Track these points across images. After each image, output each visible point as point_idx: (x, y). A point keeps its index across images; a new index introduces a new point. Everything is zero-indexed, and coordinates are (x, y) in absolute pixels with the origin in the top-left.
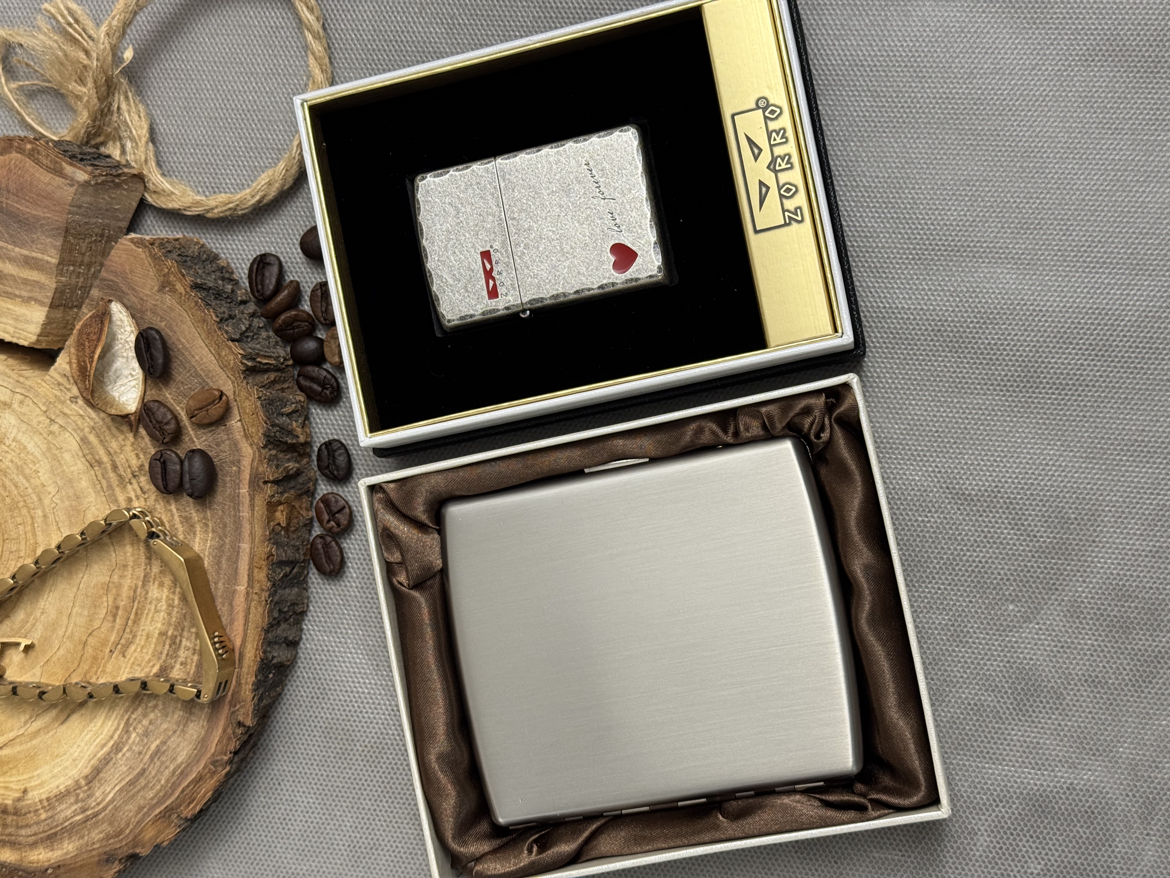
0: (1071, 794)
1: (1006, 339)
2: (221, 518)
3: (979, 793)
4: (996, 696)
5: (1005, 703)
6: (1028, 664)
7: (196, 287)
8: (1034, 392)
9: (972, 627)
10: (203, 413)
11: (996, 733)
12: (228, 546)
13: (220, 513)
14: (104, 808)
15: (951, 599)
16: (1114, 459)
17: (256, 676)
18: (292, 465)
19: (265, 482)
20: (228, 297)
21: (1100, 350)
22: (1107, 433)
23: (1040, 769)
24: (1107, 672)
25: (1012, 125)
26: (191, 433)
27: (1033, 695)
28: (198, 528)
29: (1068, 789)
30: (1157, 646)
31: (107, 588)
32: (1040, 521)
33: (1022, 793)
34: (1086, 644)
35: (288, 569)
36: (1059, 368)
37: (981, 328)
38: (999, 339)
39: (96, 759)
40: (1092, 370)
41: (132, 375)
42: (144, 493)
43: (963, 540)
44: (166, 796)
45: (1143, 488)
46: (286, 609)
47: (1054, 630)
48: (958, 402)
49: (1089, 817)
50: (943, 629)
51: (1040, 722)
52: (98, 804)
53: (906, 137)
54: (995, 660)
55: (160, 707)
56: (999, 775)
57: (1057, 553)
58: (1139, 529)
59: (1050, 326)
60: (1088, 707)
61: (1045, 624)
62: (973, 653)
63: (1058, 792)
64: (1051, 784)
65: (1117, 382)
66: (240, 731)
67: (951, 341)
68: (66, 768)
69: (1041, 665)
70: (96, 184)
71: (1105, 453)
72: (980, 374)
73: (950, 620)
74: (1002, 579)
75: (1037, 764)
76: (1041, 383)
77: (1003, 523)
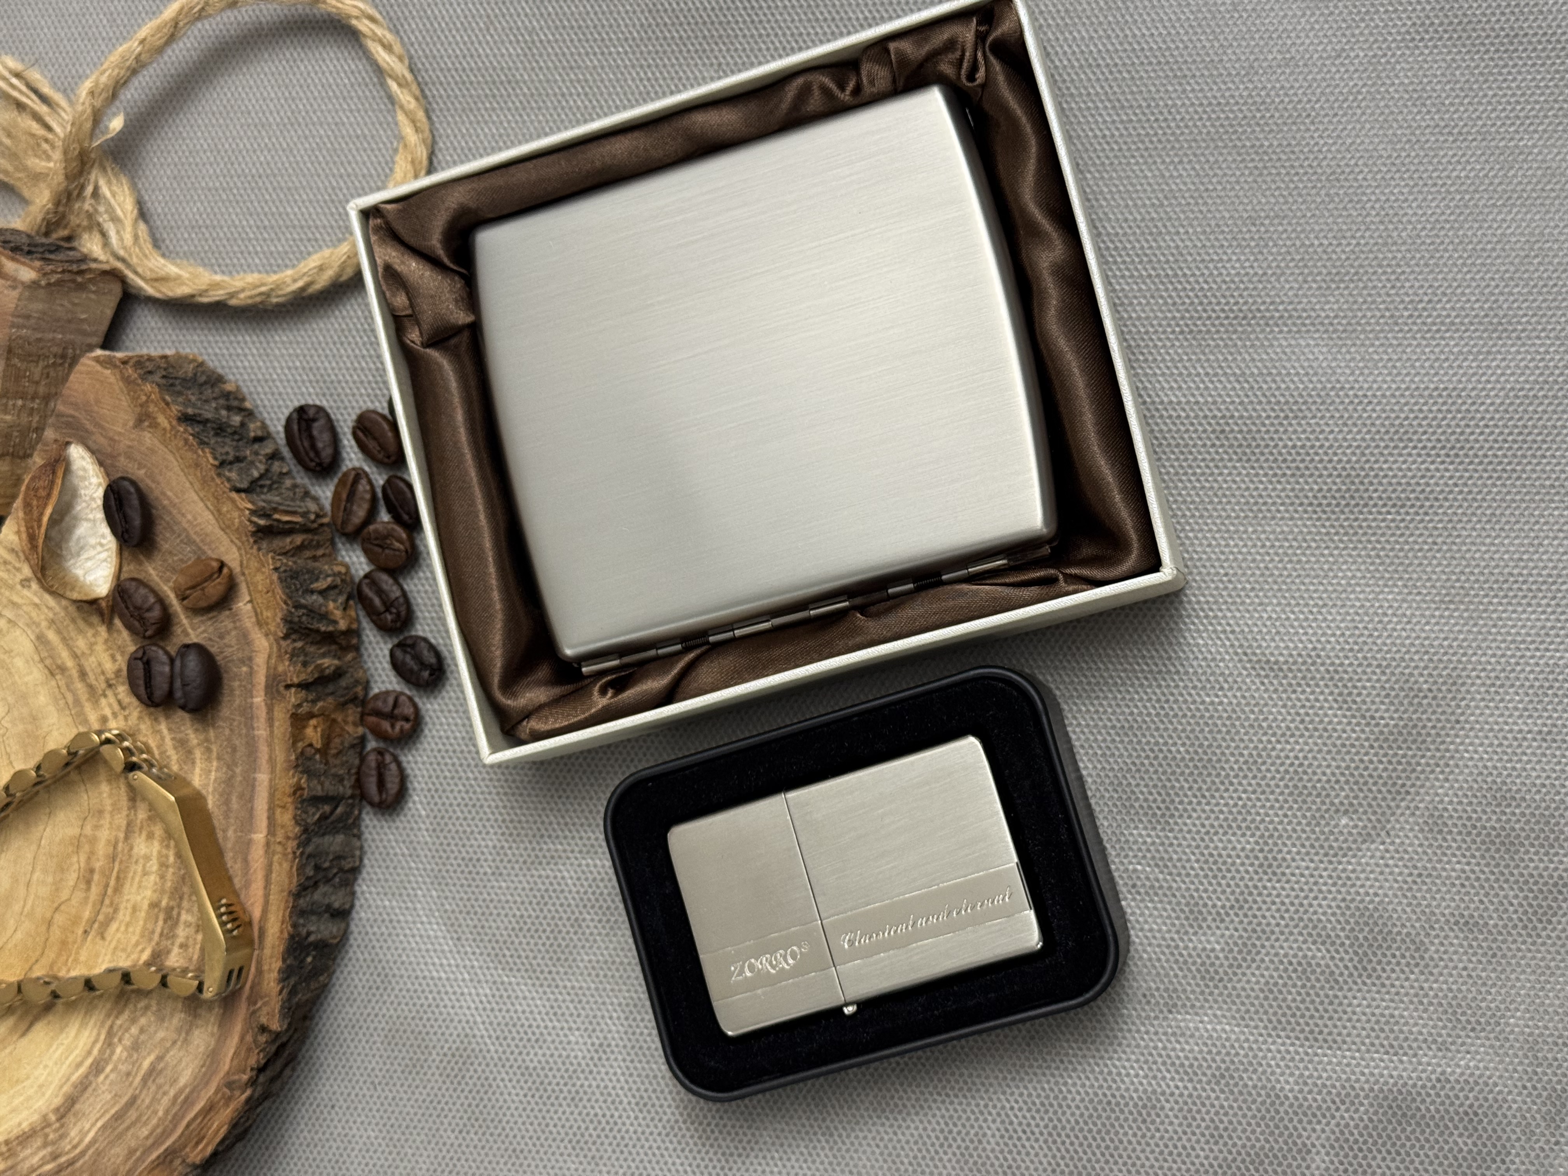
0: (1443, 1088)
1: (1318, 439)
2: (229, 740)
3: (1310, 1092)
4: (1328, 951)
5: (1342, 959)
6: (1372, 902)
7: (186, 419)
8: (1361, 513)
9: (1289, 852)
10: (197, 593)
11: (1331, 1003)
12: (239, 778)
13: (227, 732)
14: (83, 1153)
15: (1258, 814)
16: (1481, 603)
17: (284, 960)
18: (328, 663)
19: (288, 687)
20: (235, 433)
21: (1453, 448)
22: (1468, 566)
23: (1396, 1054)
24: (1486, 909)
25: (1312, 137)
26: (185, 621)
27: (1380, 946)
28: (198, 754)
29: (1439, 1080)
30: (1556, 869)
31: (77, 843)
32: (1378, 695)
33: (1372, 1090)
34: (1454, 870)
35: (327, 808)
36: (1395, 476)
37: (1281, 424)
38: (1308, 439)
39: (69, 1083)
40: (1442, 477)
41: (102, 545)
42: (123, 708)
43: (1270, 727)
44: (166, 1134)
45: (1524, 642)
46: (327, 865)
47: (1406, 852)
48: (1255, 532)
49: (1471, 1120)
50: (1247, 857)
51: (1393, 986)
52: (75, 1147)
53: (1163, 162)
54: (1325, 898)
55: (154, 1008)
56: (1339, 1064)
57: (1405, 741)
58: (1521, 701)
59: (1379, 417)
60: (1461, 961)
61: (1393, 843)
62: (1293, 889)
63: (1424, 1087)
64: (1414, 1075)
65: (1480, 492)
66: (263, 1039)
67: (1240, 446)
68: (29, 1098)
69: (1391, 902)
70: (49, 285)
71: (1467, 595)
72: (1284, 490)
73: (1257, 843)
74: (1329, 781)
75: (1392, 1046)
76: (1371, 498)
77: (1326, 700)
